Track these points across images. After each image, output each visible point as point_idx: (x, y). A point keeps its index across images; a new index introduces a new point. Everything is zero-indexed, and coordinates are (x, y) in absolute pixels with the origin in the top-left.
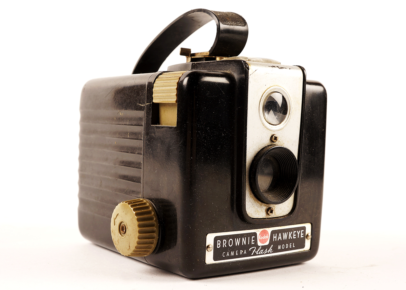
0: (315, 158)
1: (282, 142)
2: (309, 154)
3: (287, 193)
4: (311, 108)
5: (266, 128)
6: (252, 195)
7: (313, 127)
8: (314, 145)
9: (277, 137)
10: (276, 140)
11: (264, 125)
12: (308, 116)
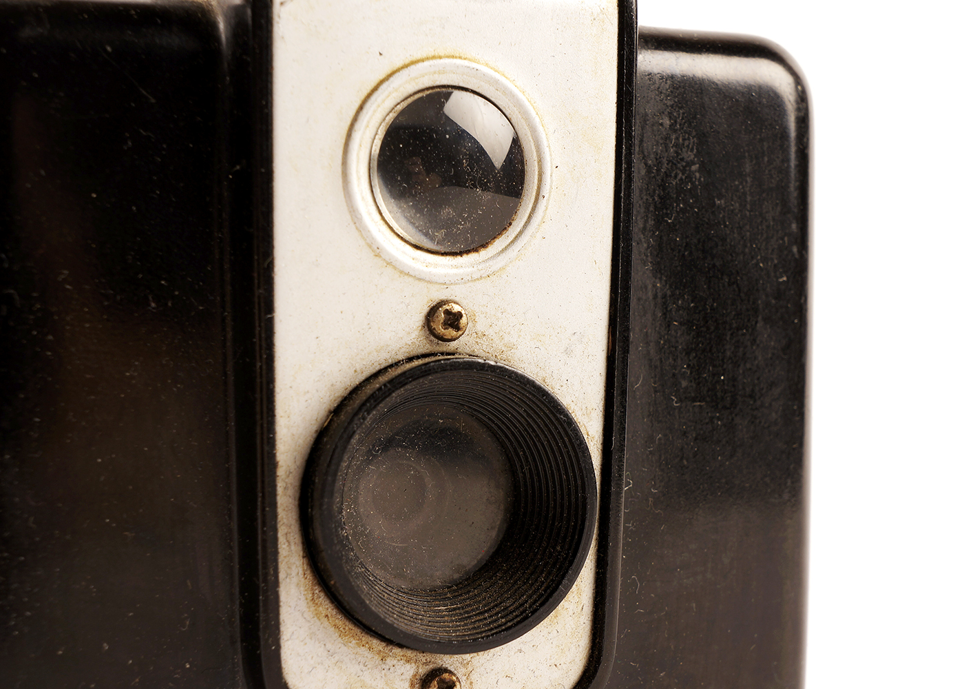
0: (738, 420)
1: (502, 338)
2: (694, 400)
3: (530, 597)
4: (699, 170)
5: (395, 268)
6: (326, 607)
7: (718, 263)
8: (728, 353)
9: (459, 315)
10: (457, 328)
11: (378, 255)
12: (683, 211)
